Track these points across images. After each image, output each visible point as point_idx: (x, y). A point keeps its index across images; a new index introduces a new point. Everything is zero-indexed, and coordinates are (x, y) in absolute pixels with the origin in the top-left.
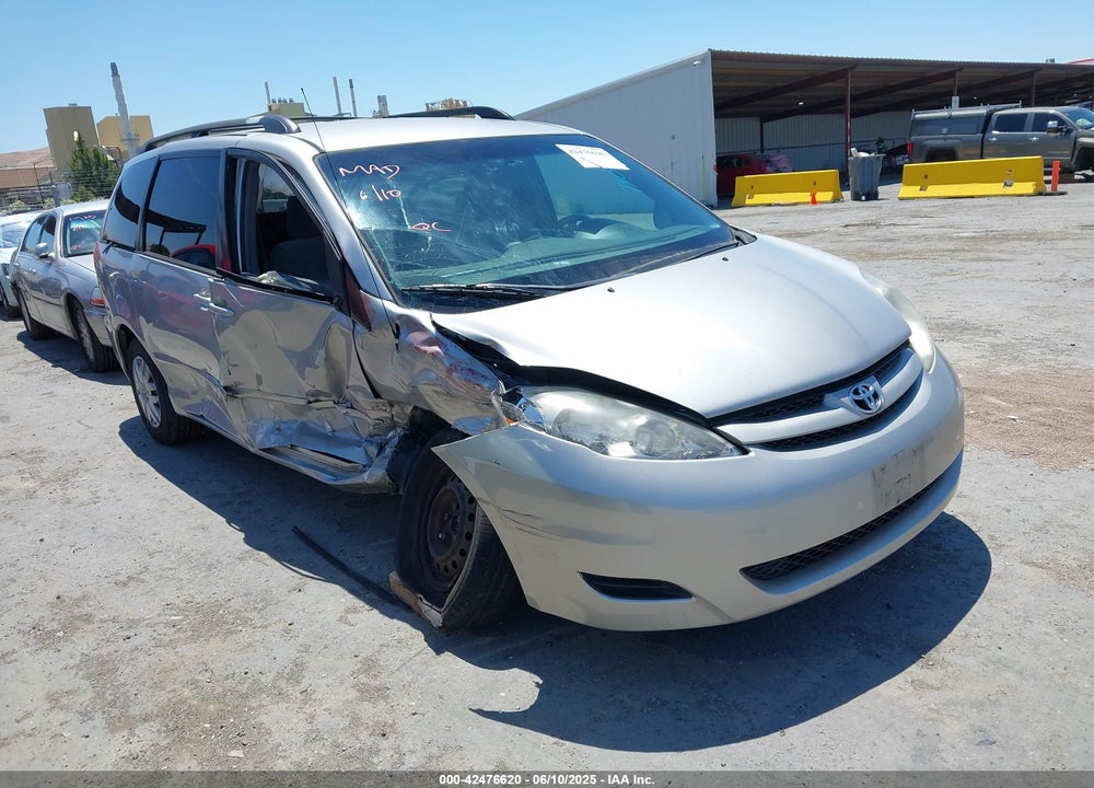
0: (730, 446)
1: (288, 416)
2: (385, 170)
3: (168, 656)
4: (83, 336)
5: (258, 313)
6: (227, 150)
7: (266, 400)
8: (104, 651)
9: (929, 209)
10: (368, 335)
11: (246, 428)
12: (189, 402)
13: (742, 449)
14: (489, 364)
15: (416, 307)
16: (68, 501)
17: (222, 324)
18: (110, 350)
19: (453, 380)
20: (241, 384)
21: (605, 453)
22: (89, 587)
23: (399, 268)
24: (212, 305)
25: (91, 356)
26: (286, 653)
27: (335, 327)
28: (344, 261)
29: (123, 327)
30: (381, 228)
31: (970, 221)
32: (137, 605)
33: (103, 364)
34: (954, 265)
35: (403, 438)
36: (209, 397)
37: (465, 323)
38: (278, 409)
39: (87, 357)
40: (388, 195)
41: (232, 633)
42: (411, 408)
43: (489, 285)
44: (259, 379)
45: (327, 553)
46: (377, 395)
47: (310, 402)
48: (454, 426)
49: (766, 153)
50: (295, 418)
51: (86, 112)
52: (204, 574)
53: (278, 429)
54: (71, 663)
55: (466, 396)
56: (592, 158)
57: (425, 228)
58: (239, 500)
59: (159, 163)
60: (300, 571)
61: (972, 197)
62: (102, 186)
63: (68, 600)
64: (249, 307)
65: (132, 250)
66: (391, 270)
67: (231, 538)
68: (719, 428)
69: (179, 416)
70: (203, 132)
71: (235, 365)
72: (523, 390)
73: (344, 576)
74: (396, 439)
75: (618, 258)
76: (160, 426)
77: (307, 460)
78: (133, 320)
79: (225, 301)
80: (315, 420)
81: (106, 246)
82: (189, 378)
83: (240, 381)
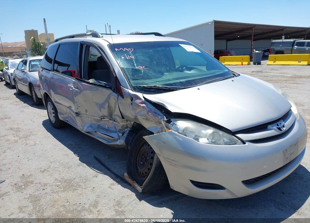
0: (240, 141)
1: (94, 122)
2: (129, 50)
3: (56, 196)
4: (33, 95)
5: (88, 91)
6: (81, 42)
7: (88, 117)
8: (36, 193)
9: (277, 68)
10: (122, 100)
11: (81, 125)
12: (64, 116)
13: (244, 142)
14: (161, 111)
15: (138, 92)
16: (27, 144)
17: (76, 94)
18: (41, 99)
19: (149, 115)
20: (81, 112)
21: (198, 141)
22: (33, 172)
23: (133, 80)
24: (74, 88)
25: (35, 101)
26: (92, 197)
27: (112, 97)
28: (116, 77)
29: (46, 93)
30: (128, 67)
31: (290, 72)
32: (47, 179)
33: (38, 103)
34: (287, 85)
35: (130, 131)
36: (70, 115)
37: (154, 98)
38: (91, 120)
39: (34, 101)
40: (130, 57)
41: (75, 190)
42: (133, 122)
43: (160, 86)
44: (86, 111)
45: (104, 165)
46: (123, 118)
47: (102, 119)
48: (148, 129)
49: (228, 50)
50: (97, 123)
51: (36, 32)
52: (67, 170)
53: (91, 126)
54: (26, 197)
55: (152, 120)
56: (190, 49)
57: (141, 68)
58: (78, 147)
59: (59, 45)
60: (96, 170)
61: (289, 65)
62: (40, 52)
63: (26, 176)
64: (85, 89)
65: (50, 71)
66: (130, 80)
67: (75, 159)
68: (236, 135)
69: (61, 120)
70: (73, 37)
71: (79, 107)
72: (172, 120)
73: (110, 173)
74: (128, 132)
75: (199, 79)
76: (55, 123)
77: (100, 136)
78: (49, 91)
79: (77, 87)
80: (103, 124)
81: (42, 69)
82: (65, 109)
83: (81, 111)
